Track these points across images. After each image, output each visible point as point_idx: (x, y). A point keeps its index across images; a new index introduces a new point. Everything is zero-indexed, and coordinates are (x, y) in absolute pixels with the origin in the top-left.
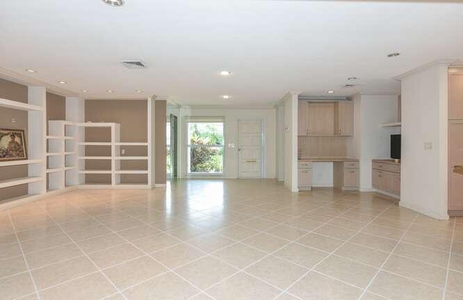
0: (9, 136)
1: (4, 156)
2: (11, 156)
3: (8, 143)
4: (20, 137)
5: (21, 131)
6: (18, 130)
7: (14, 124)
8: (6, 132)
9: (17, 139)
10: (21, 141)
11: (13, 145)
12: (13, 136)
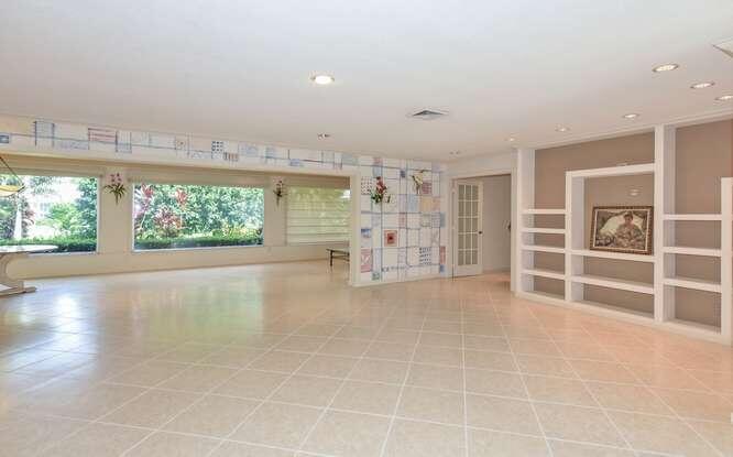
0: (622, 217)
1: (606, 245)
2: (618, 245)
3: (617, 226)
4: (644, 217)
5: (647, 207)
6: (643, 207)
7: (634, 197)
8: (618, 211)
9: (637, 222)
10: (645, 223)
11: (626, 230)
12: (629, 217)
